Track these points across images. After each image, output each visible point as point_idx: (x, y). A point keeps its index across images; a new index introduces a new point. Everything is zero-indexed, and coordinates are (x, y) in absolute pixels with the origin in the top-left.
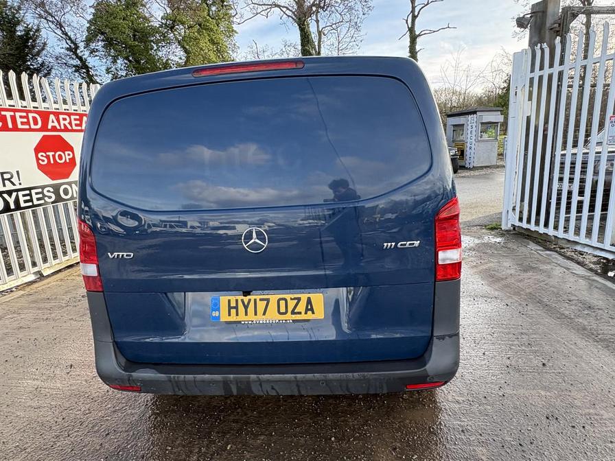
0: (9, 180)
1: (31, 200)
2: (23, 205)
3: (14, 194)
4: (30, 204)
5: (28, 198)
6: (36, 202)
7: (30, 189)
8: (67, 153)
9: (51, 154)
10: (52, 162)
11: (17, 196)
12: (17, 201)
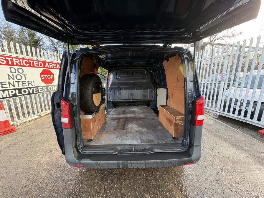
0: (30, 83)
1: (38, 91)
2: (35, 92)
3: (32, 89)
4: (38, 92)
5: (37, 90)
6: (40, 92)
7: (38, 87)
8: (51, 76)
9: (46, 76)
10: (46, 78)
11: (33, 89)
12: (33, 91)
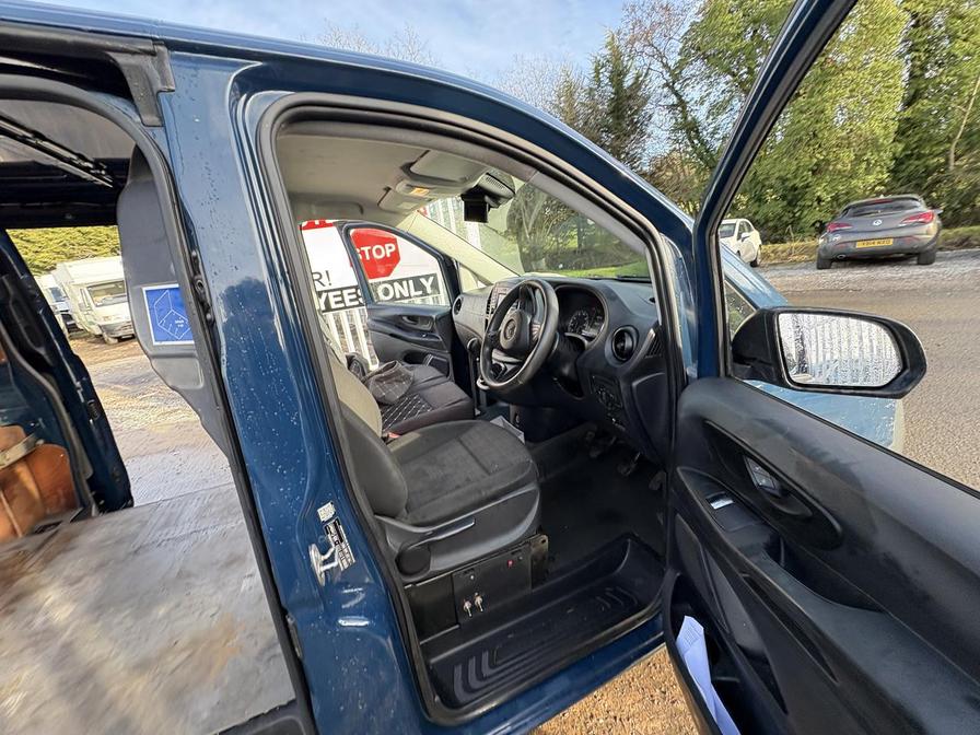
0: (318, 280)
1: (343, 301)
2: (333, 306)
3: (324, 295)
4: (342, 305)
5: (340, 299)
6: (348, 304)
7: (341, 289)
8: (387, 246)
9: (366, 249)
11: (327, 298)
12: (327, 302)
